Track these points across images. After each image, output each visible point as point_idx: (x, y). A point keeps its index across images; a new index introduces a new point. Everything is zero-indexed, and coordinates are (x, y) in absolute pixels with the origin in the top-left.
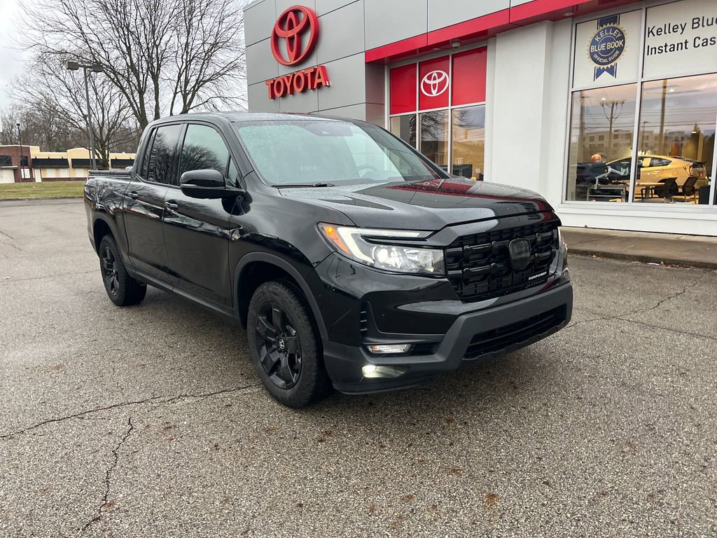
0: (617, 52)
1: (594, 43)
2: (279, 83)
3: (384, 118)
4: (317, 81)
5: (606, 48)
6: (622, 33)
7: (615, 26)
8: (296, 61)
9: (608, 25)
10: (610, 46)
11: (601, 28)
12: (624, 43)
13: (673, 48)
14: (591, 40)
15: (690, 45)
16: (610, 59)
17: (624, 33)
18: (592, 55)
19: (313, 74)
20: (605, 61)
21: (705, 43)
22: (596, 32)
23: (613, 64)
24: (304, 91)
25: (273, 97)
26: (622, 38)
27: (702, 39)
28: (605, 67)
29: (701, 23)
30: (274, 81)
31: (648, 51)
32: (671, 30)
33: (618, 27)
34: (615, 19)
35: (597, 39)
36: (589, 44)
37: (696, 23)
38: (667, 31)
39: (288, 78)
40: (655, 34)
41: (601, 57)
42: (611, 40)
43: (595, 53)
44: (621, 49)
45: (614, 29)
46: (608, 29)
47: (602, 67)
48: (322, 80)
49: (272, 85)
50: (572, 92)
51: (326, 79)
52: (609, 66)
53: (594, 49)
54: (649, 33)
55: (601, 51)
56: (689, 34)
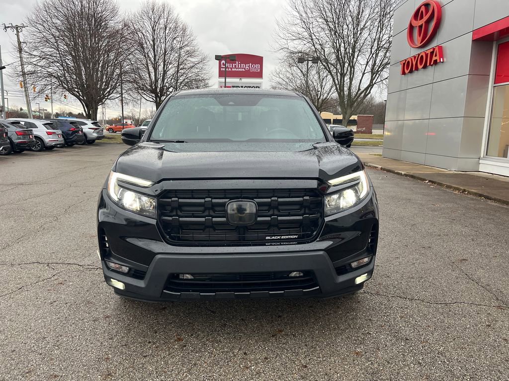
2: (409, 62)
3: (488, 87)
4: (434, 58)
8: (422, 44)
19: (432, 53)
24: (425, 67)
25: (404, 73)
30: (406, 61)
39: (415, 57)
48: (437, 58)
49: (404, 64)
51: (441, 56)
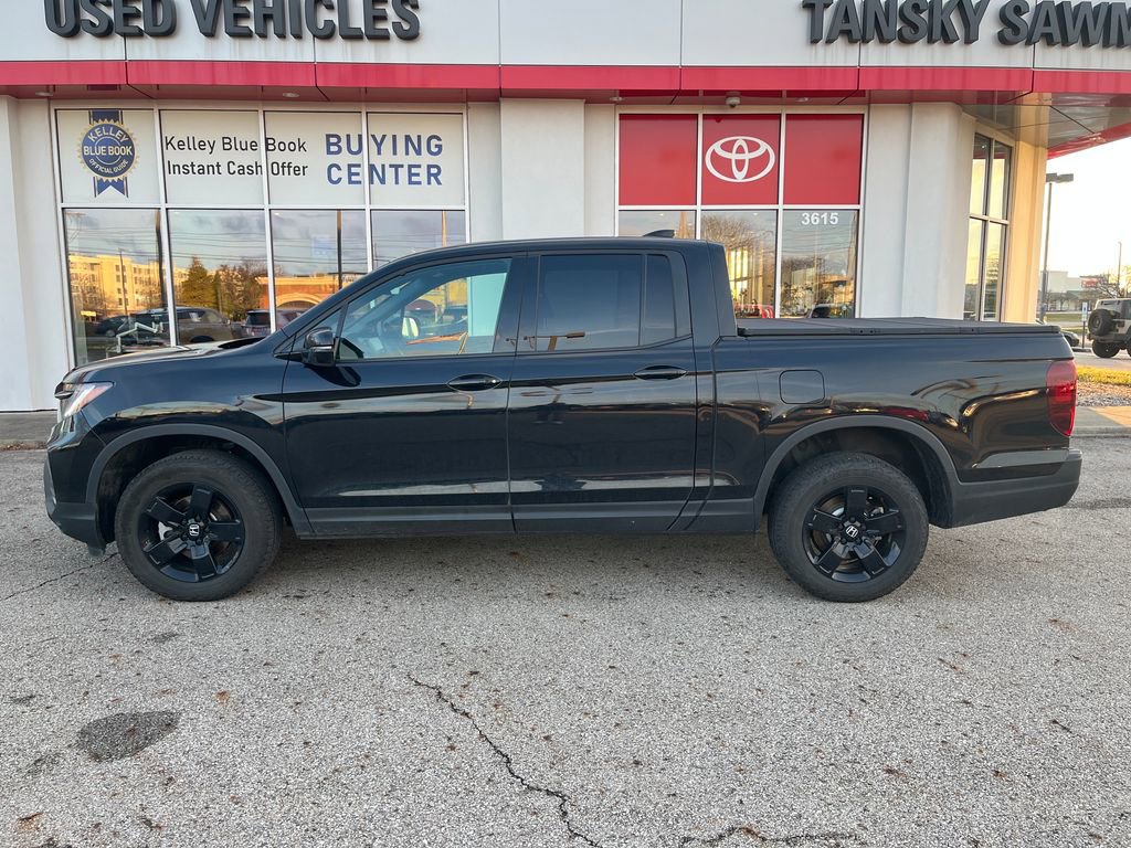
0: (124, 162)
1: (86, 142)
5: (107, 152)
6: (127, 136)
7: (117, 124)
9: (106, 122)
10: (112, 151)
11: (96, 124)
12: (133, 150)
13: (202, 170)
14: (82, 137)
15: (223, 169)
16: (116, 170)
17: (133, 138)
18: (87, 159)
20: (108, 171)
21: (242, 170)
22: (89, 127)
23: (121, 177)
26: (129, 143)
27: (237, 164)
28: (110, 179)
29: (233, 144)
31: (168, 168)
32: (197, 147)
33: (121, 126)
34: (114, 115)
35: (92, 138)
36: (80, 142)
37: (228, 143)
38: (191, 146)
40: (176, 147)
41: (102, 165)
42: (115, 144)
43: (90, 157)
44: (130, 159)
45: (116, 129)
46: (107, 127)
47: (105, 179)
50: (63, 209)
52: (116, 179)
53: (88, 151)
54: (167, 144)
55: (100, 156)
56: (220, 157)
